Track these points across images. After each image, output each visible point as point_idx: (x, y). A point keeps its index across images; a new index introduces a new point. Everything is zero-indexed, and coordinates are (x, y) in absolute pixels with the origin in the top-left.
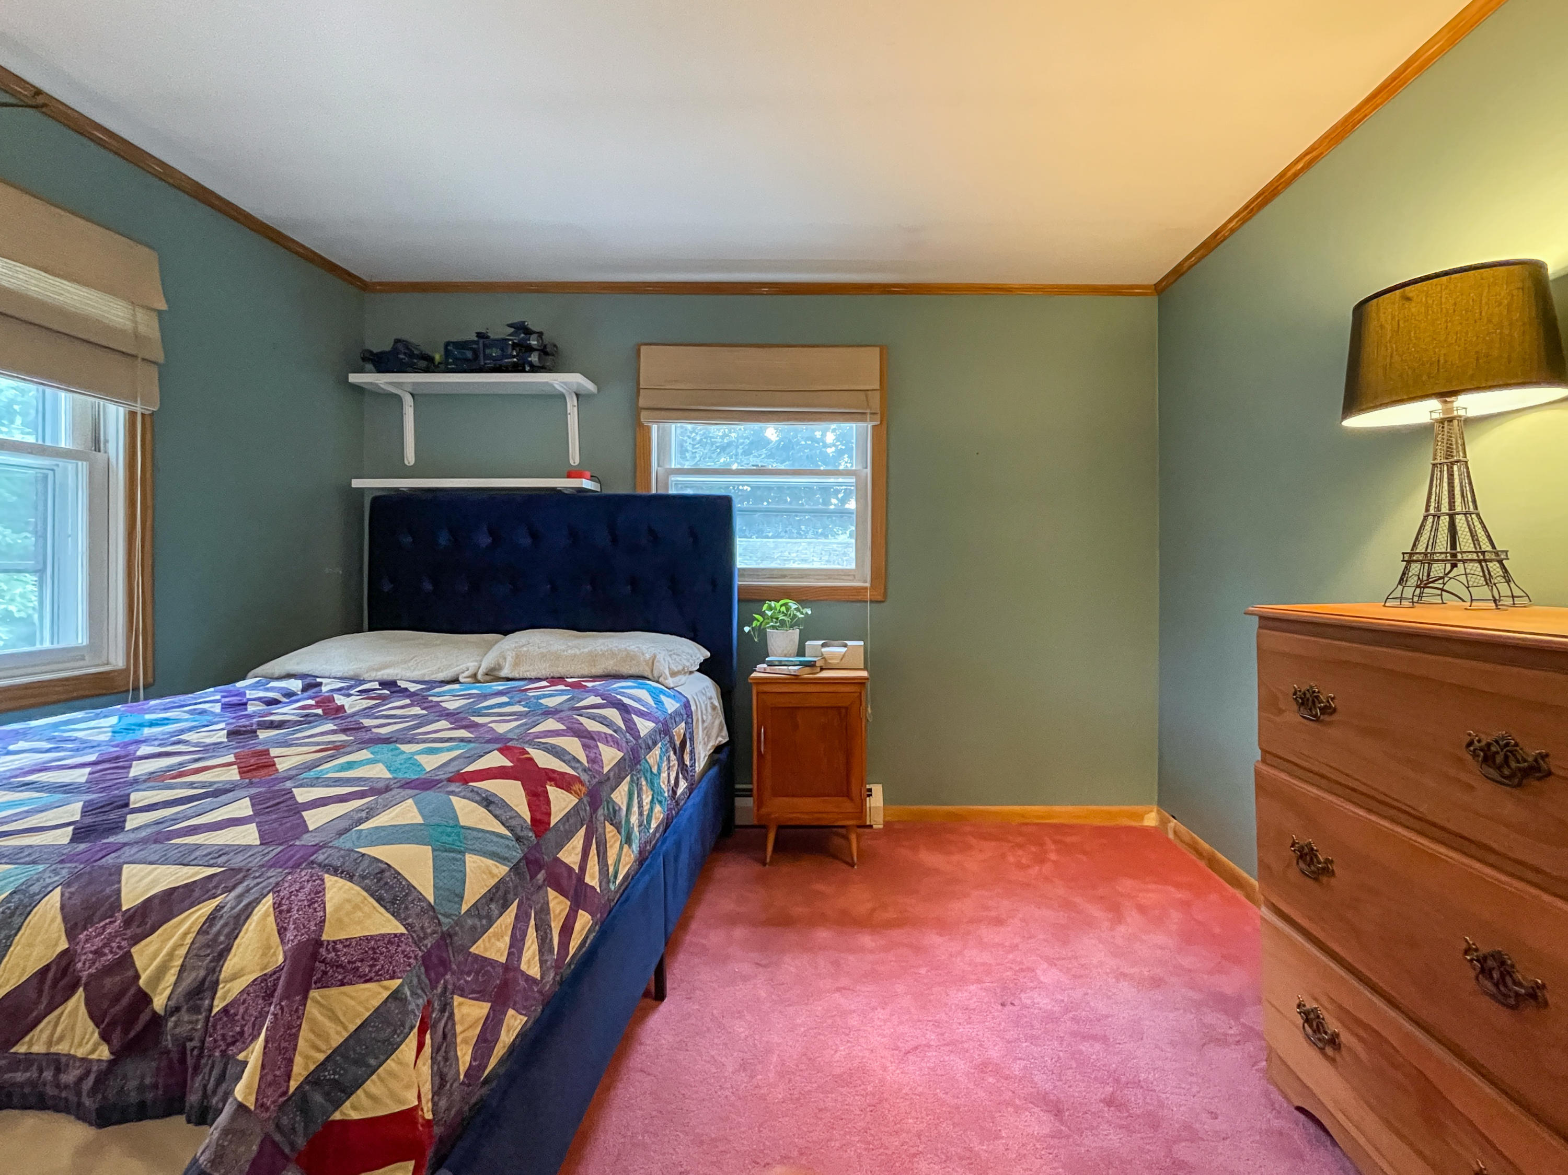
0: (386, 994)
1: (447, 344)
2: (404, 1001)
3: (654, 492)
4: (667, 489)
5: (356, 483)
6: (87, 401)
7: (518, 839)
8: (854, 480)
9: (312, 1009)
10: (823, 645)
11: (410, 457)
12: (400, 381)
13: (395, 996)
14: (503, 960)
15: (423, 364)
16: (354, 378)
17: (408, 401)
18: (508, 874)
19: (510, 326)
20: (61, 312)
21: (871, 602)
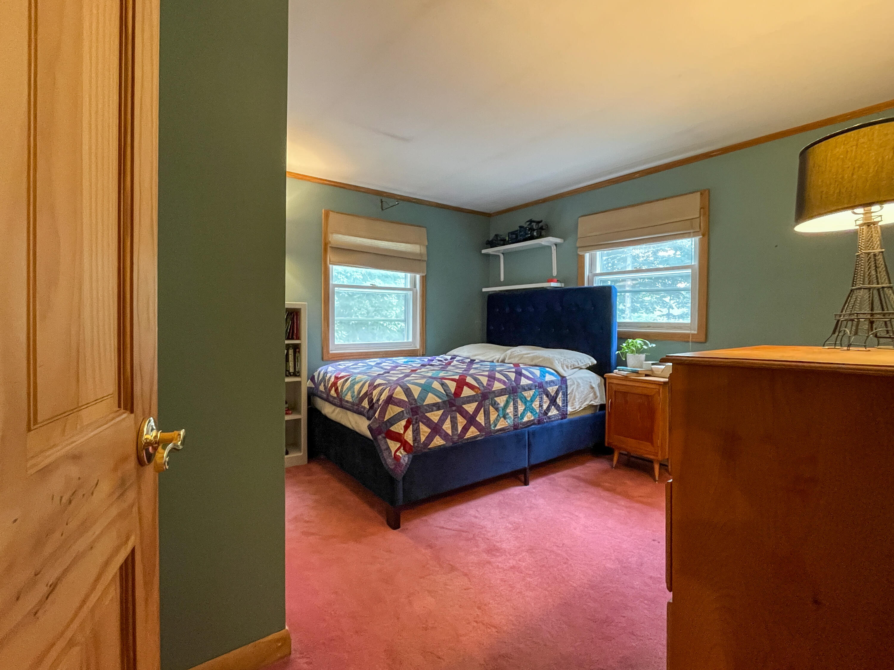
0: (401, 410)
1: (509, 233)
2: (403, 414)
3: (586, 285)
4: (593, 285)
5: (484, 290)
6: (413, 275)
7: (447, 395)
8: (690, 271)
9: (389, 408)
10: (653, 364)
11: (502, 279)
12: (498, 249)
13: (402, 411)
14: (436, 422)
15: (502, 242)
16: (484, 251)
17: (502, 256)
18: (441, 402)
19: (528, 222)
20: (401, 252)
21: (692, 342)
